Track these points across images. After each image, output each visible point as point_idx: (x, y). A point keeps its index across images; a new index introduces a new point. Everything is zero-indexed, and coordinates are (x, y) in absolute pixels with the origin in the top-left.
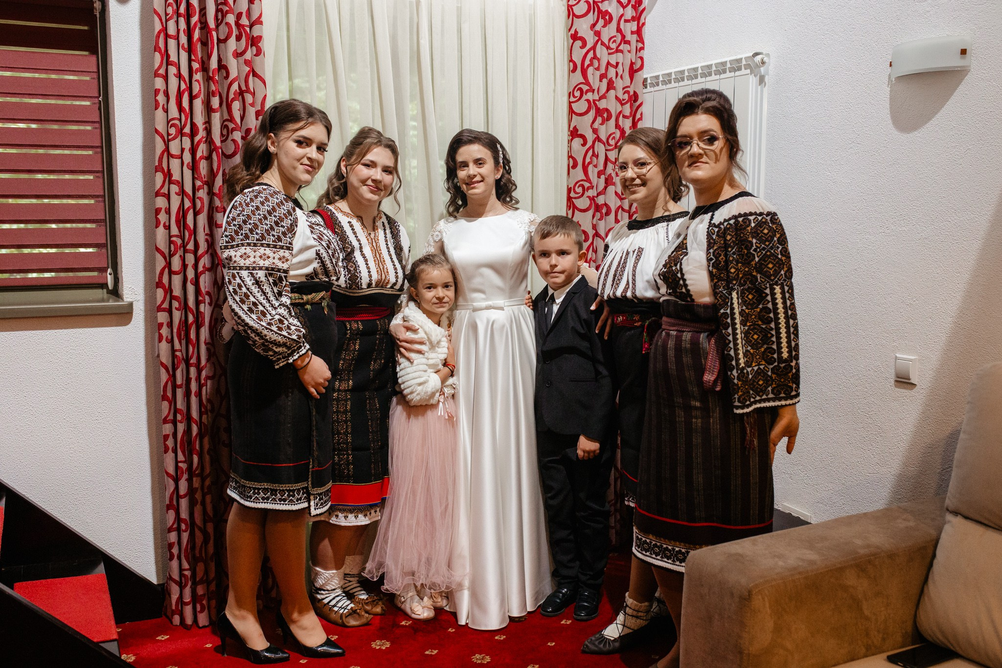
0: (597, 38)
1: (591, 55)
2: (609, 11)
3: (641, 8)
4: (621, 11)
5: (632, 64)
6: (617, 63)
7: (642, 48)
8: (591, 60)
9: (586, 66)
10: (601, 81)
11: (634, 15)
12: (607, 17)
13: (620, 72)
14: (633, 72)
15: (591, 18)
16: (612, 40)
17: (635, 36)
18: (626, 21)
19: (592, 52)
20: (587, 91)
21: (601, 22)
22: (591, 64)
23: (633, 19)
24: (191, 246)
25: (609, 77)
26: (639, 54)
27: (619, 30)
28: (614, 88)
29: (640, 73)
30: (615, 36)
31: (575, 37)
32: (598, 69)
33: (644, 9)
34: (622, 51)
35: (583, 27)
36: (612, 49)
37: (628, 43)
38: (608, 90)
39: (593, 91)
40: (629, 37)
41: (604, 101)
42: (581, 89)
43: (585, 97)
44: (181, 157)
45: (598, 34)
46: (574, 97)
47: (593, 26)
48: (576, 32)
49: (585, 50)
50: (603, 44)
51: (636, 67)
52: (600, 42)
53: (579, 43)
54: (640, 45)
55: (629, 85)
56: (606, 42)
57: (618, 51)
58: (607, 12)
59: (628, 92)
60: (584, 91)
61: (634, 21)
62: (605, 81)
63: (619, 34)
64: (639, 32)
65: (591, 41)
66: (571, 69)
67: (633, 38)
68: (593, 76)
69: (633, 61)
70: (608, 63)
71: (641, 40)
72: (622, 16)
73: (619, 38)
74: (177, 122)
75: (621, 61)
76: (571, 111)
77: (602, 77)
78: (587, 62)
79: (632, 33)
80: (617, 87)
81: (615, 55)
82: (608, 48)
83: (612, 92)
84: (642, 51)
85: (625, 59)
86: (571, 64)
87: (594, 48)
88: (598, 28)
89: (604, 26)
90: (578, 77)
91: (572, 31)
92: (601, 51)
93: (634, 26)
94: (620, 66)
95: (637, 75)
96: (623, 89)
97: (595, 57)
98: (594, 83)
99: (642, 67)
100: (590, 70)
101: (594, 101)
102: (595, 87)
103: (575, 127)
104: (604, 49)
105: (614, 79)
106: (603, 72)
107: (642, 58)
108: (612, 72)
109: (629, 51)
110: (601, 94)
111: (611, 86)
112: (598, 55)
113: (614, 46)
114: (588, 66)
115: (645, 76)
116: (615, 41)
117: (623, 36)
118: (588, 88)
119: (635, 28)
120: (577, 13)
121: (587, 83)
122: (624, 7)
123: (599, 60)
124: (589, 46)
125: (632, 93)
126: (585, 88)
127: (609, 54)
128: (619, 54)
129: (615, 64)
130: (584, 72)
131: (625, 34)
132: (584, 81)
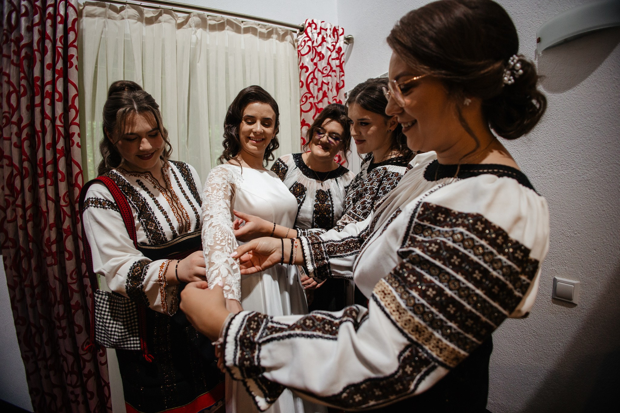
0: (315, 67)
1: (311, 76)
2: (323, 52)
3: (342, 53)
4: (329, 53)
5: (337, 84)
6: (329, 83)
7: (343, 75)
8: (312, 79)
9: (308, 82)
10: (318, 92)
11: (338, 56)
12: (321, 55)
13: (330, 88)
14: (338, 88)
15: (311, 55)
16: (324, 69)
17: (338, 68)
18: (333, 59)
19: (312, 74)
20: (310, 97)
21: (317, 58)
22: (312, 81)
23: (337, 59)
24: (19, 202)
25: (324, 89)
26: (341, 79)
27: (329, 64)
28: (327, 97)
29: (343, 89)
30: (326, 67)
31: (302, 67)
32: (316, 84)
33: (343, 54)
34: (330, 76)
35: (307, 60)
36: (324, 74)
37: (335, 71)
38: (323, 98)
39: (314, 97)
40: (334, 68)
41: (320, 104)
42: (306, 97)
43: (309, 101)
44: (10, 139)
45: (316, 64)
46: (303, 102)
47: (312, 60)
48: (303, 64)
49: (308, 74)
50: (319, 70)
51: (340, 85)
52: (317, 69)
53: (305, 70)
54: (342, 73)
55: (336, 95)
56: (321, 70)
57: (328, 75)
58: (320, 53)
59: (336, 100)
60: (308, 97)
61: (337, 60)
62: (321, 92)
63: (329, 67)
64: (340, 66)
65: (311, 68)
66: (301, 85)
67: (338, 69)
68: (314, 89)
69: (338, 82)
70: (323, 82)
71: (343, 71)
72: (330, 56)
73: (329, 68)
74: (7, 114)
75: (330, 81)
76: (302, 111)
77: (320, 89)
78: (309, 80)
79: (337, 66)
80: (329, 96)
81: (326, 77)
82: (322, 73)
83: (326, 99)
84: (343, 77)
85: (333, 80)
86: (301, 83)
87: (313, 72)
88: (315, 61)
89: (320, 60)
90: (305, 89)
91: (301, 65)
92: (318, 75)
93: (337, 62)
94: (330, 84)
95: (340, 91)
96: (333, 98)
97: (314, 77)
98: (314, 92)
99: (343, 86)
100: (311, 85)
101: (315, 103)
102: (315, 95)
103: (303, 120)
104: (320, 74)
105: (327, 91)
106: (320, 86)
107: (343, 81)
108: (325, 88)
109: (335, 76)
110: (319, 100)
111: (325, 95)
112: (316, 77)
113: (325, 72)
114: (310, 82)
115: (345, 91)
116: (326, 70)
117: (331, 68)
118: (311, 95)
119: (338, 64)
120: (303, 52)
121: (310, 92)
122: (331, 52)
123: (317, 79)
124: (310, 71)
125: (338, 101)
126: (309, 95)
127: (323, 77)
128: (329, 77)
129: (327, 83)
130: (308, 86)
131: (332, 66)
132: (308, 91)
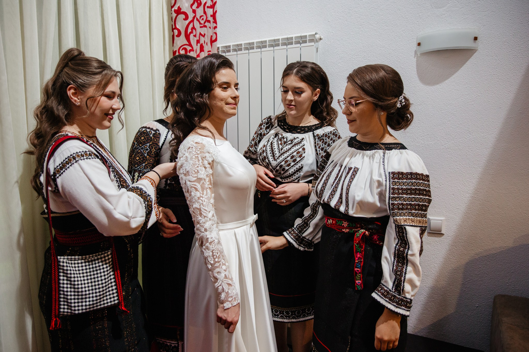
0: (194, 15)
1: (191, 26)
3: (214, 1)
5: (212, 36)
6: (205, 34)
7: (216, 27)
8: (192, 29)
9: (188, 33)
10: (197, 44)
11: (212, 4)
13: (206, 41)
14: (212, 42)
16: (201, 18)
17: (212, 18)
18: (208, 7)
19: (192, 23)
20: (190, 51)
21: (196, 5)
22: (192, 32)
23: (211, 6)
25: (201, 43)
26: (215, 31)
27: (205, 12)
28: (204, 50)
29: (215, 43)
31: (178, 12)
32: (195, 36)
33: (216, 2)
34: (205, 26)
35: (185, 6)
36: (202, 24)
37: (209, 21)
38: (201, 52)
39: (194, 51)
40: (209, 18)
42: (185, 49)
45: (194, 11)
47: (191, 6)
48: (179, 9)
49: (187, 22)
50: (197, 20)
51: (213, 39)
52: (196, 18)
53: (182, 16)
54: (215, 25)
55: (211, 49)
56: (199, 19)
60: (188, 50)
61: (211, 8)
62: (199, 45)
63: (204, 15)
64: (214, 16)
65: (191, 16)
67: (211, 20)
68: (193, 40)
69: (212, 35)
70: (200, 34)
71: (215, 22)
72: (206, 5)
73: (205, 18)
77: (198, 41)
78: (189, 30)
79: (211, 16)
81: (203, 29)
82: (200, 23)
83: (203, 53)
84: (216, 29)
85: (208, 32)
87: (193, 21)
88: (194, 8)
89: (198, 7)
90: (182, 40)
91: (176, 8)
92: (196, 24)
94: (206, 36)
95: (214, 44)
96: (207, 51)
97: (194, 28)
98: (194, 44)
99: (216, 40)
100: (191, 36)
102: (194, 47)
104: (198, 23)
105: (203, 44)
106: (198, 39)
107: (216, 33)
108: (202, 40)
109: (210, 28)
110: (197, 54)
111: (202, 48)
112: (196, 27)
113: (202, 22)
114: (190, 33)
115: (218, 46)
116: (203, 19)
118: (191, 48)
119: (212, 14)
121: (190, 45)
123: (195, 29)
124: (190, 19)
126: (189, 48)
127: (201, 27)
128: (205, 28)
129: (203, 35)
130: (187, 37)
131: (207, 16)
132: (188, 43)
